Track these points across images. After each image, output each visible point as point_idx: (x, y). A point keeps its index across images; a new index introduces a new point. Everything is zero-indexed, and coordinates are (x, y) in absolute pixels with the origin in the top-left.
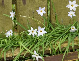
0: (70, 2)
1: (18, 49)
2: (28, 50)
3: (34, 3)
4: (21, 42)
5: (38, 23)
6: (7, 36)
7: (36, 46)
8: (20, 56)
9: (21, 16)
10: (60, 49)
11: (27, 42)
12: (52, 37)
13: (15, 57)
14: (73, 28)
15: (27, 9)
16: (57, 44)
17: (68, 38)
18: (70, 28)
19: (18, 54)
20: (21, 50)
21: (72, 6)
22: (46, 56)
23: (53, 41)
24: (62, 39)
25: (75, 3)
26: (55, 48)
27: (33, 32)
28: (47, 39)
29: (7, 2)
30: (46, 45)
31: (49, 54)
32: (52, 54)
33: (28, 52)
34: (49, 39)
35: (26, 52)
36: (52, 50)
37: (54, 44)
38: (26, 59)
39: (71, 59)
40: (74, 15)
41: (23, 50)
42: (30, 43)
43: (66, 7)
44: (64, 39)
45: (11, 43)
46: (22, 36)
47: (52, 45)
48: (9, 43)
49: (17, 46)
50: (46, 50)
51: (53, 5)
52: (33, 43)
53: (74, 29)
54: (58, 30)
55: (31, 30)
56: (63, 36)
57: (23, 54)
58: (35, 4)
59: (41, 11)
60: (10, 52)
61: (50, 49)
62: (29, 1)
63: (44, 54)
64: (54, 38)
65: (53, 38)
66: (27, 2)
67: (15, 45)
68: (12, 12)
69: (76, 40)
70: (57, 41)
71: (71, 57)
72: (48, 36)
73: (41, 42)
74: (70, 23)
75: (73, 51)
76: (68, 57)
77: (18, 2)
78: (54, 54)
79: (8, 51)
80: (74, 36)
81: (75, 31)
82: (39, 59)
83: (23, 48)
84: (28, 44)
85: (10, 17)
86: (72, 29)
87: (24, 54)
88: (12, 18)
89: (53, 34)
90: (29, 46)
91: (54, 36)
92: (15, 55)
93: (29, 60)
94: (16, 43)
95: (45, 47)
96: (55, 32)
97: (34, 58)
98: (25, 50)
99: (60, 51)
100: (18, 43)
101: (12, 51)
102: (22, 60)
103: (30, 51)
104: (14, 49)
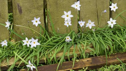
0: (65, 12)
1: (13, 58)
2: (23, 60)
3: (30, 12)
4: (16, 52)
5: (34, 33)
6: (2, 46)
7: (31, 56)
8: (15, 66)
9: (17, 25)
10: (55, 58)
11: (22, 52)
12: (47, 46)
13: (10, 66)
14: (68, 38)
15: (24, 17)
16: (52, 54)
17: (63, 47)
18: (65, 38)
19: (13, 63)
20: (16, 60)
21: (67, 16)
22: (41, 66)
23: (49, 50)
24: (57, 48)
25: (70, 13)
26: (51, 58)
27: (27, 42)
28: (42, 49)
29: (3, 12)
30: (41, 55)
31: (44, 64)
32: (48, 63)
33: (23, 62)
34: (44, 48)
35: (21, 62)
36: (47, 60)
37: (50, 54)
38: (21, 69)
39: (66, 69)
40: (70, 25)
41: (18, 60)
42: (25, 53)
43: (62, 17)
44: (60, 49)
45: (6, 53)
46: (19, 45)
47: (47, 54)
48: (4, 53)
49: (12, 55)
50: (41, 60)
51: (49, 14)
52: (28, 53)
53: (68, 40)
54: (54, 39)
55: (25, 40)
56: (58, 45)
57: (17, 63)
58: (32, 13)
59: (36, 22)
60: (5, 61)
61: (45, 59)
62: (25, 10)
63: (39, 64)
64: (50, 47)
65: (48, 48)
66: (23, 11)
67: (10, 54)
68: (7, 22)
69: (72, 50)
70: (53, 50)
71: (66, 66)
72: (43, 45)
73: (36, 52)
74: (67, 31)
75: (68, 61)
76: (63, 67)
77: (14, 11)
78: (49, 64)
79: (3, 60)
80: (70, 46)
81: (70, 41)
82: (34, 69)
83: (18, 58)
84: (23, 54)
85: (6, 26)
86: (66, 39)
87: (19, 64)
88: (8, 27)
89: (49, 43)
90: (24, 56)
91: (50, 46)
92: (10, 64)
93: (24, 69)
94: (11, 52)
95: (40, 57)
96: (50, 41)
97: (28, 68)
98: (20, 60)
99: (55, 60)
100: (13, 52)
101: (7, 61)
102: (17, 69)
103: (24, 61)
104: (9, 58)
